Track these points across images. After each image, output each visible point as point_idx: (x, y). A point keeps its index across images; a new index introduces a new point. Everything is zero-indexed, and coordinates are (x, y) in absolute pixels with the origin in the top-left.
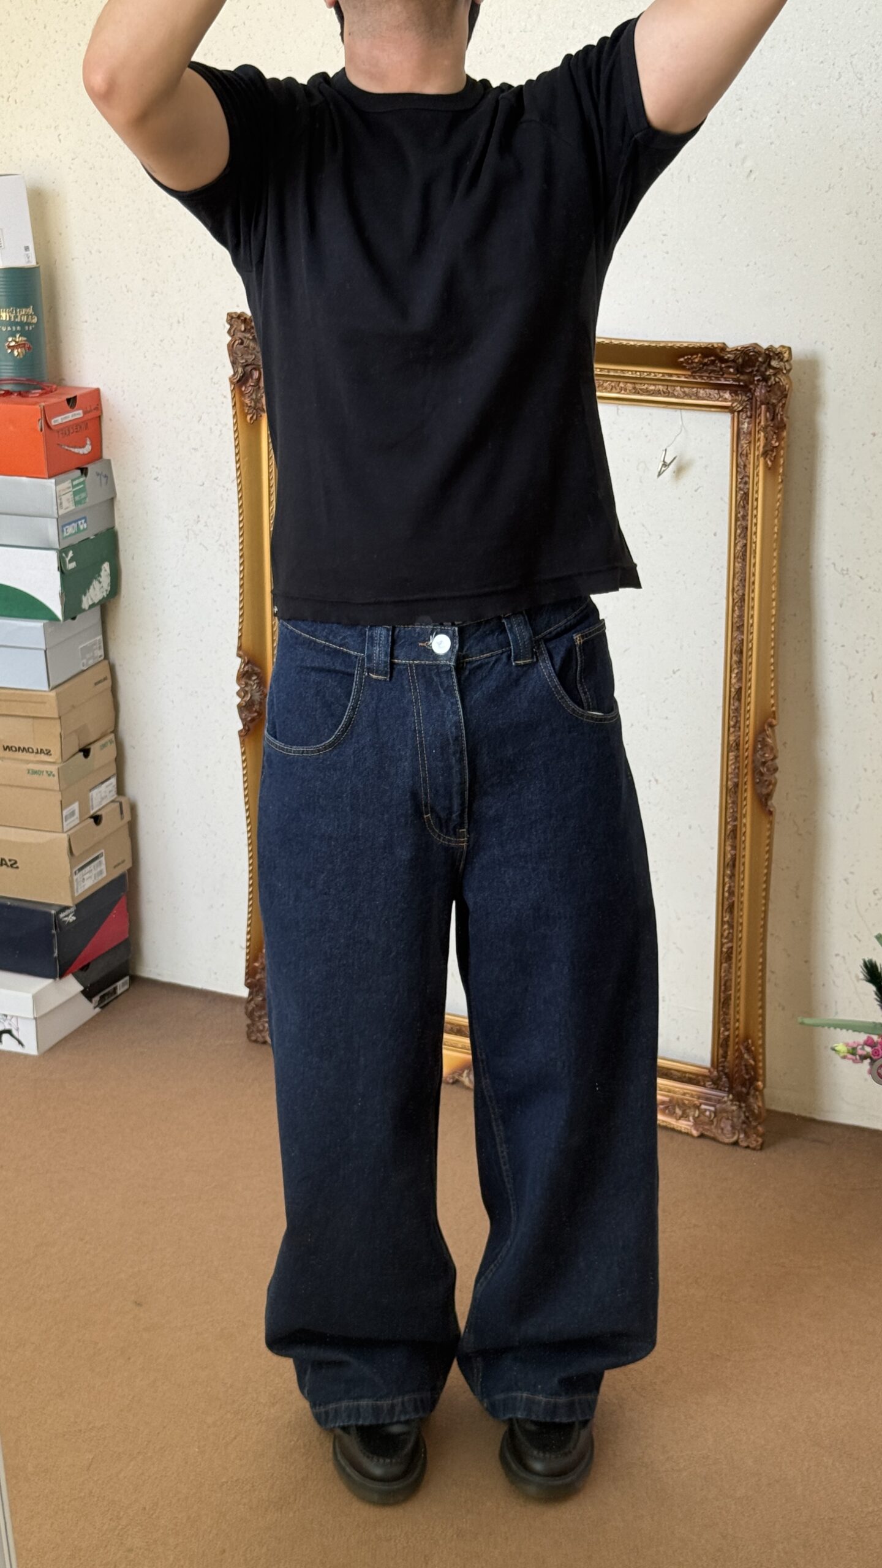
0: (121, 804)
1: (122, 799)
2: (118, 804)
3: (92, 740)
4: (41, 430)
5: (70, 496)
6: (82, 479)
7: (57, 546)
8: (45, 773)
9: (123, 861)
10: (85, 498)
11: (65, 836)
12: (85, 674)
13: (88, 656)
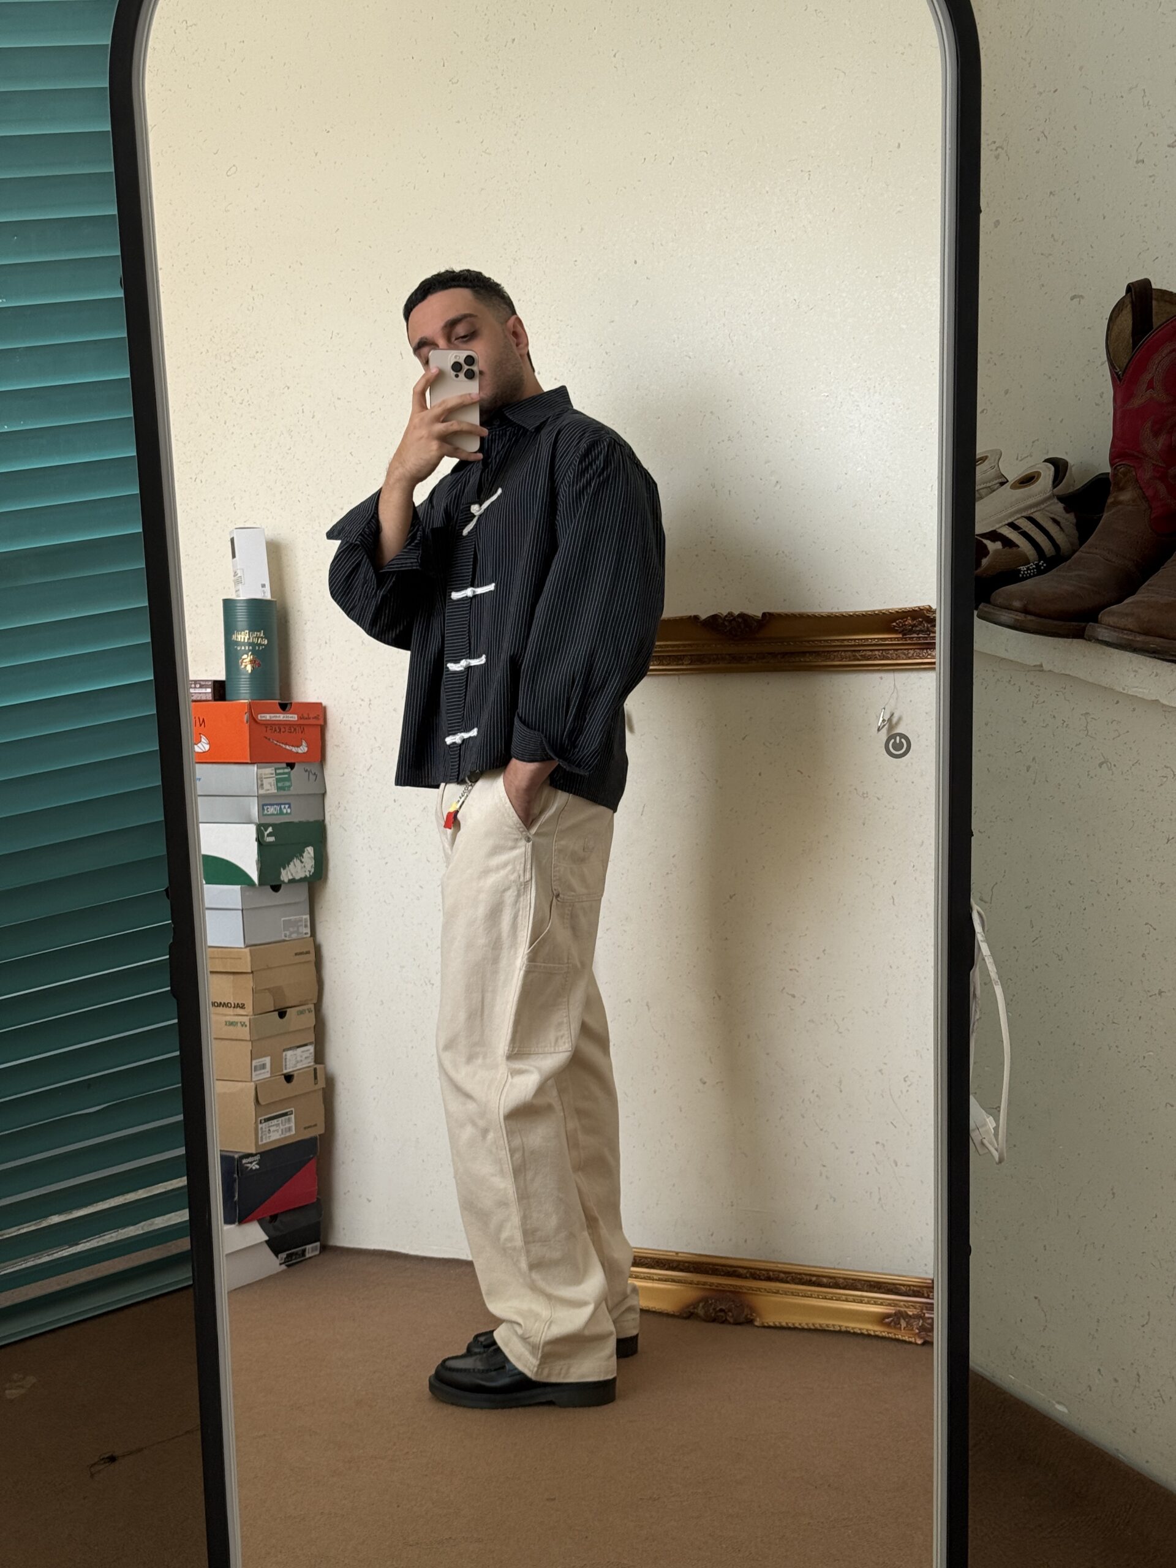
0: (315, 1070)
1: (318, 1066)
2: (312, 1069)
3: (290, 1005)
4: (247, 722)
5: (273, 781)
6: (288, 770)
7: (257, 821)
8: (239, 1024)
9: (315, 1125)
10: (289, 787)
11: (253, 1084)
12: (286, 943)
13: (291, 929)
